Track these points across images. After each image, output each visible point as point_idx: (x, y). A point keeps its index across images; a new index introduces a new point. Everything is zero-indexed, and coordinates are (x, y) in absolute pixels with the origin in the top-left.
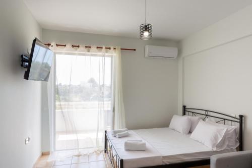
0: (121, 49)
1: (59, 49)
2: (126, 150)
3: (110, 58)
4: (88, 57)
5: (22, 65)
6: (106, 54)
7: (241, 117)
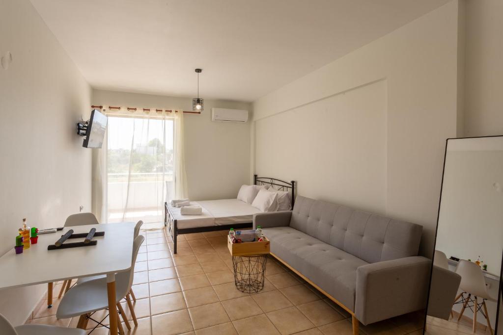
0: (184, 112)
1: (112, 112)
2: (183, 215)
3: (172, 121)
4: (146, 120)
5: (78, 133)
6: (167, 117)
7: (293, 182)
